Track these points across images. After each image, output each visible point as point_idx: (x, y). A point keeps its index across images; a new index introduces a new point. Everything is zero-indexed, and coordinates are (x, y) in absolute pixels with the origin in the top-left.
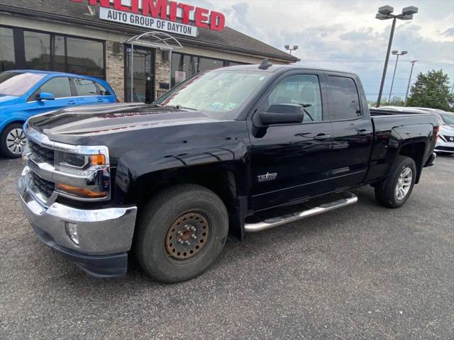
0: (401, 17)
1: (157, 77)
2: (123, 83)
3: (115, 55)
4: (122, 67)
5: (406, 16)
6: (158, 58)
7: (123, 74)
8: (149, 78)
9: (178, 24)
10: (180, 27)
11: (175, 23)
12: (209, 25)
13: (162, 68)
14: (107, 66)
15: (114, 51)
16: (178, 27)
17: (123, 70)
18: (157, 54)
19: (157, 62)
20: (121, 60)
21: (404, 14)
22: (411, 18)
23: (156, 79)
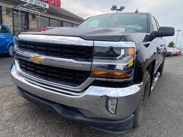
0: (119, 10)
1: (30, 26)
2: (12, 29)
3: (7, 14)
4: (12, 21)
5: (121, 10)
6: (30, 17)
7: (12, 24)
8: (26, 27)
9: (40, 2)
10: (41, 4)
11: (39, 1)
12: (54, 4)
13: (32, 22)
14: (3, 19)
15: (7, 12)
16: (40, 4)
17: (12, 22)
18: (30, 15)
19: (30, 19)
20: (11, 17)
21: (121, 9)
22: (122, 11)
23: (30, 27)
